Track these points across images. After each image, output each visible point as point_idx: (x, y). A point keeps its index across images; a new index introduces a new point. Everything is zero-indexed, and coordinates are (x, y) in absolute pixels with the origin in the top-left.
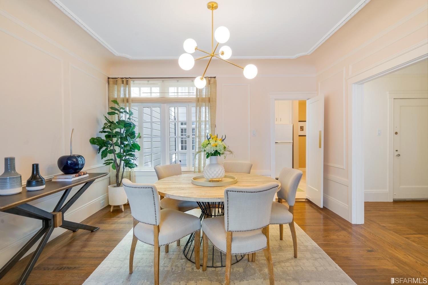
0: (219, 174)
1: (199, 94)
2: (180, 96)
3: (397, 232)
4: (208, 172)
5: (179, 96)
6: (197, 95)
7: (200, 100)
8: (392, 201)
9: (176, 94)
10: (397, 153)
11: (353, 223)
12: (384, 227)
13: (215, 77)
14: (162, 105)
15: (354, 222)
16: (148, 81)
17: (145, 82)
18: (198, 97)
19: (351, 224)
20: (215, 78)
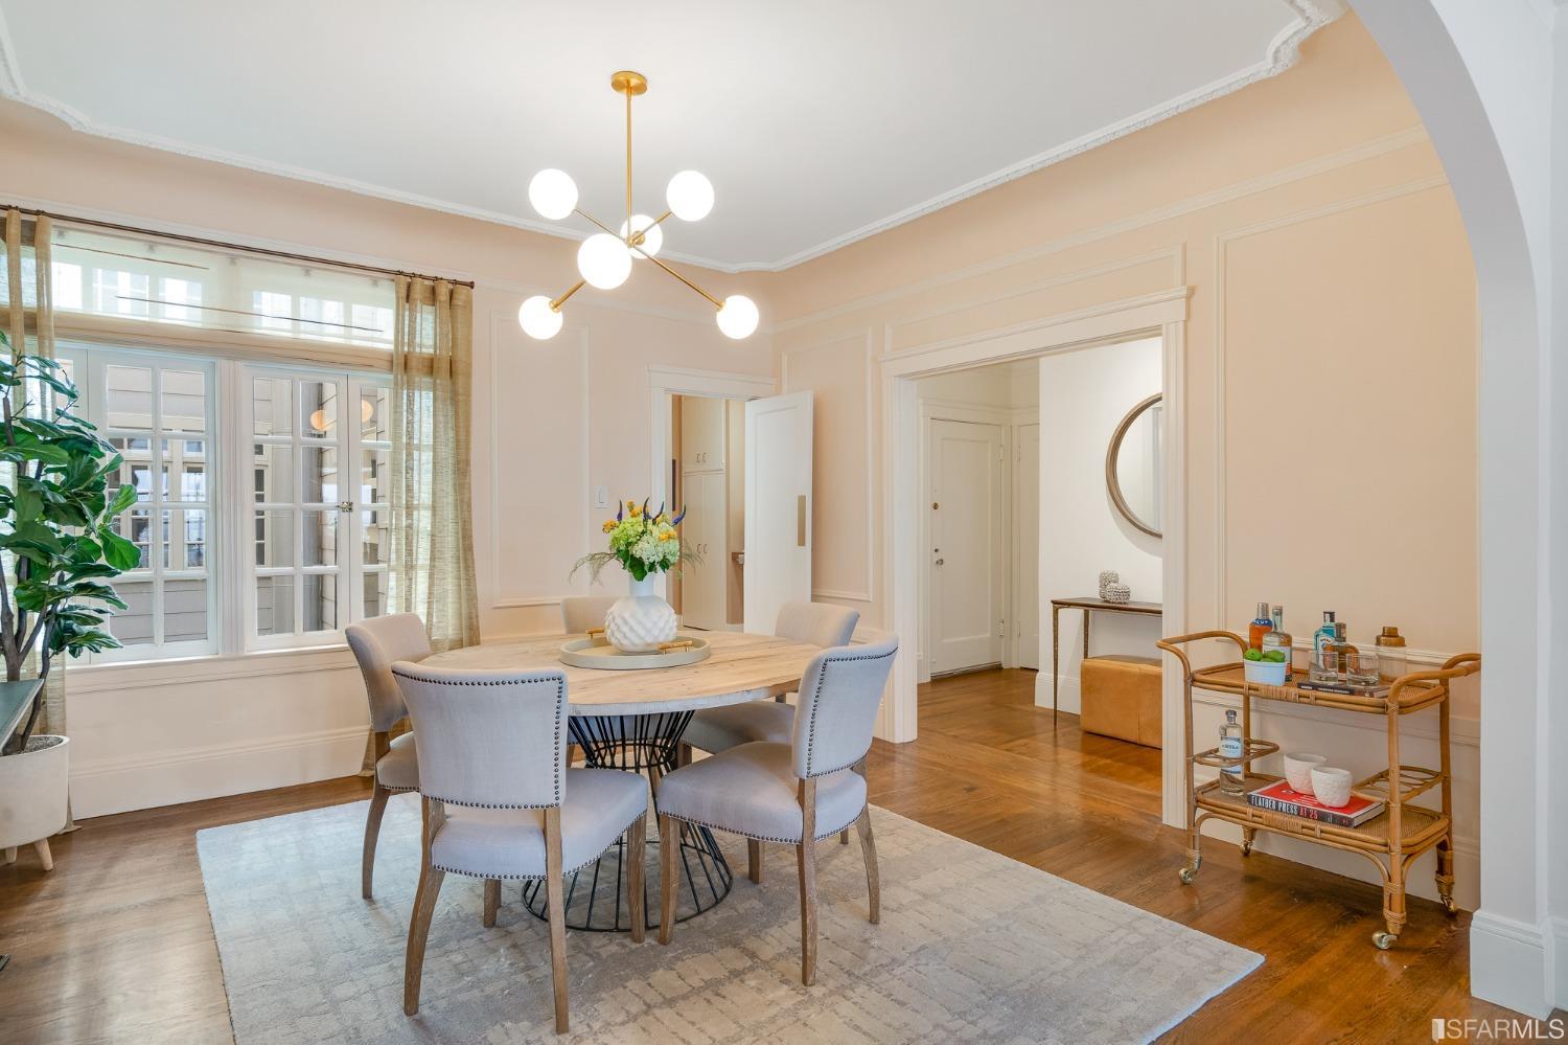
0: (662, 630)
1: (406, 340)
2: (308, 334)
3: (984, 742)
4: (640, 622)
5: (303, 336)
6: (398, 341)
7: (413, 363)
8: (929, 680)
9: (288, 324)
10: (937, 557)
11: (897, 742)
12: (956, 737)
13: (472, 283)
14: (224, 364)
15: (898, 740)
16: (151, 248)
17: (136, 247)
18: (406, 349)
19: (893, 745)
20: (472, 285)
